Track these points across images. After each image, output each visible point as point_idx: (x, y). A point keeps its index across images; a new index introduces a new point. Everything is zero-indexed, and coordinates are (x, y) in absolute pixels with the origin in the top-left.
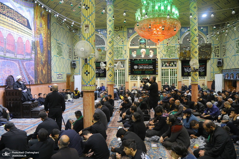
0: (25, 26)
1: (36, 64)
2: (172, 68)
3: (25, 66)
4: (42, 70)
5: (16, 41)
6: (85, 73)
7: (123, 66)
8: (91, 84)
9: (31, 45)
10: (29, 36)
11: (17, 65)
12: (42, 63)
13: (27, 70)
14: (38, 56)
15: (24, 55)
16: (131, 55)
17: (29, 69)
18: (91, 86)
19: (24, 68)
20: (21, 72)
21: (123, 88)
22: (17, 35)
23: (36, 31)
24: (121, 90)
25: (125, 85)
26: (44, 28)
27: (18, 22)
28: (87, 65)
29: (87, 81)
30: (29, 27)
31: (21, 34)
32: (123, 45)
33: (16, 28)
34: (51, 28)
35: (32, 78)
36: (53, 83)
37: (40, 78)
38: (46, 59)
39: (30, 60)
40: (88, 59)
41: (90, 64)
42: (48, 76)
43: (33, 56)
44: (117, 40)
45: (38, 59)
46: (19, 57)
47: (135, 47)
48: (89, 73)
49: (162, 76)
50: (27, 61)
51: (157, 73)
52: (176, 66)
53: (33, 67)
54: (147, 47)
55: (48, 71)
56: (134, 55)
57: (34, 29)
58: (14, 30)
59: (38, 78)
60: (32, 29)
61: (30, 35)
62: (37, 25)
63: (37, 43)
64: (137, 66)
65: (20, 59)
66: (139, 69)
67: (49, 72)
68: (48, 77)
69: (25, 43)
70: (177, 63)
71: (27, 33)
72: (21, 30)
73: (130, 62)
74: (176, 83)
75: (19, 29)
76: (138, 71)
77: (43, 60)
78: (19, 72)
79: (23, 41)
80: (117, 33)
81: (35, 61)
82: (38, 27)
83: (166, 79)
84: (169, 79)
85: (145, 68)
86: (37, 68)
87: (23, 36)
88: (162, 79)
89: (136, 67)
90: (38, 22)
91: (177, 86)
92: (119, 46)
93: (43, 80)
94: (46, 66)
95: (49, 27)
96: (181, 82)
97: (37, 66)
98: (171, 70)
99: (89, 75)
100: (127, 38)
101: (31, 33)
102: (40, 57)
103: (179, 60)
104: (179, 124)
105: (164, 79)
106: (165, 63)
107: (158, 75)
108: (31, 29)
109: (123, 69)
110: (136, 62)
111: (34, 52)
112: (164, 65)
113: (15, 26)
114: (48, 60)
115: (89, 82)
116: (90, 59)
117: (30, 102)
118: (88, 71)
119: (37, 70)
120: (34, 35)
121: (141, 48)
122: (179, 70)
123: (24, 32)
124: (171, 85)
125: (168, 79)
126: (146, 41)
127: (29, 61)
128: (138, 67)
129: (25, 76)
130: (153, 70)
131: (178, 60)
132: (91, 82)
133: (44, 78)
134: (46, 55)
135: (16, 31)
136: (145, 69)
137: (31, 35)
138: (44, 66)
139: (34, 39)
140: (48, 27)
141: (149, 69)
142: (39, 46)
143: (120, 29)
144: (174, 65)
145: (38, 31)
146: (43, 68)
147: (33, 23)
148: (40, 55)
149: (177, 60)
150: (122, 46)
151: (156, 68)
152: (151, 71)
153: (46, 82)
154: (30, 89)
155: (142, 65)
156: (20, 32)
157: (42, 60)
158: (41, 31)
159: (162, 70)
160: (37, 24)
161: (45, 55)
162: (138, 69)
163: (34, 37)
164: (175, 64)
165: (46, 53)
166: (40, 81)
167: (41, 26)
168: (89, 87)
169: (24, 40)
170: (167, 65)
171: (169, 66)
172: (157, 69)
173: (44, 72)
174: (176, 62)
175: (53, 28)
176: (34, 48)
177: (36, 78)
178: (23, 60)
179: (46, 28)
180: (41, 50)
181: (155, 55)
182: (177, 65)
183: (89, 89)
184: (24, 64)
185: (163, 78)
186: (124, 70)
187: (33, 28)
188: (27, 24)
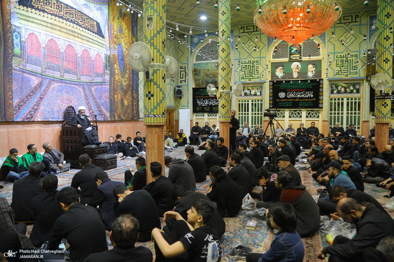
0: (93, 32)
1: (113, 90)
2: (350, 95)
3: (94, 92)
4: (122, 99)
5: (79, 55)
6: (147, 96)
7: (259, 94)
8: (155, 113)
9: (104, 61)
10: (100, 48)
11: (82, 90)
12: (123, 89)
13: (97, 98)
14: (115, 78)
15: (93, 76)
16: (273, 74)
17: (101, 98)
18: (155, 116)
19: (92, 95)
20: (88, 101)
21: (259, 132)
22: (81, 47)
23: (112, 39)
24: (255, 134)
25: (262, 126)
26: (126, 34)
27: (82, 28)
28: (149, 83)
29: (150, 109)
30: (100, 33)
31: (86, 44)
32: (260, 58)
33: (80, 36)
34: (139, 34)
35: (105, 112)
36: (141, 120)
37: (119, 111)
38: (129, 83)
39: (102, 83)
40: (151, 71)
41: (155, 80)
42: (133, 109)
43: (107, 77)
44: (250, 49)
45: (116, 82)
46: (84, 79)
47: (281, 59)
48: (152, 95)
49: (331, 110)
50: (98, 85)
51: (320, 106)
52: (358, 91)
53: (108, 94)
54: (304, 59)
55: (132, 102)
56: (279, 73)
57: (109, 37)
58: (77, 39)
59: (115, 112)
60: (105, 37)
61: (102, 45)
62: (114, 31)
63: (114, 57)
64: (284, 94)
65: (86, 82)
66: (288, 99)
67: (135, 103)
68: (133, 111)
69: (93, 59)
70: (362, 87)
71: (97, 43)
72: (88, 39)
73: (271, 87)
74: (359, 124)
75: (85, 38)
76: (286, 101)
77: (124, 84)
78: (84, 101)
79: (91, 55)
80: (250, 37)
81: (110, 85)
82: (115, 33)
83: (338, 117)
84: (345, 115)
85: (299, 96)
86: (113, 97)
87: (91, 47)
88: (331, 117)
89: (282, 95)
90: (116, 25)
91: (360, 130)
92: (252, 59)
93: (124, 115)
94: (130, 93)
95: (135, 32)
96: (368, 121)
97: (114, 94)
98: (348, 99)
99: (152, 98)
100: (266, 43)
101: (104, 43)
102: (119, 79)
103: (365, 81)
104: (295, 188)
105: (335, 117)
106: (337, 87)
107: (323, 109)
108: (103, 37)
109: (260, 98)
110: (281, 87)
111: (108, 72)
112: (336, 91)
113: (78, 34)
114: (133, 85)
115: (152, 110)
116: (154, 73)
117: (93, 146)
118: (152, 93)
119: (114, 99)
120: (108, 45)
121: (291, 61)
122: (364, 99)
123: (92, 41)
124: (347, 128)
125: (342, 117)
126: (302, 48)
127: (100, 85)
128: (286, 94)
129: (94, 108)
130: (314, 99)
131: (363, 80)
132: (155, 110)
133: (126, 112)
134: (129, 76)
135: (80, 40)
136: (299, 98)
137: (104, 46)
138: (125, 93)
139: (109, 52)
140: (133, 33)
141: (306, 98)
142: (117, 63)
143: (255, 30)
144: (355, 91)
145: (115, 40)
146: (125, 97)
147: (107, 28)
148: (119, 77)
149: (362, 82)
150: (258, 59)
151: (319, 96)
152: (310, 101)
153: (128, 117)
154: (97, 127)
155: (293, 92)
156: (85, 42)
157: (121, 85)
158: (121, 39)
159: (332, 99)
160: (113, 28)
161: (127, 77)
162: (286, 98)
163: (109, 48)
164: (356, 89)
165: (130, 73)
166: (119, 117)
167: (121, 31)
168: (152, 118)
169: (93, 53)
170: (340, 91)
171: (346, 92)
172: (321, 98)
173: (126, 103)
174: (359, 85)
175: (141, 33)
176: (109, 66)
177: (112, 111)
178: (91, 84)
179: (128, 34)
180: (120, 69)
181: (318, 73)
182: (361, 91)
183: (152, 122)
184: (93, 90)
185: (333, 115)
186: (261, 101)
187: (106, 35)
188: (96, 29)
